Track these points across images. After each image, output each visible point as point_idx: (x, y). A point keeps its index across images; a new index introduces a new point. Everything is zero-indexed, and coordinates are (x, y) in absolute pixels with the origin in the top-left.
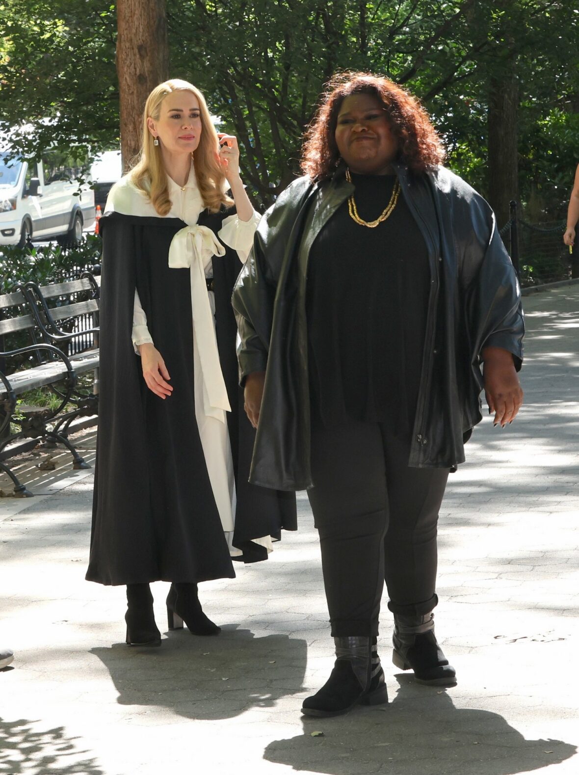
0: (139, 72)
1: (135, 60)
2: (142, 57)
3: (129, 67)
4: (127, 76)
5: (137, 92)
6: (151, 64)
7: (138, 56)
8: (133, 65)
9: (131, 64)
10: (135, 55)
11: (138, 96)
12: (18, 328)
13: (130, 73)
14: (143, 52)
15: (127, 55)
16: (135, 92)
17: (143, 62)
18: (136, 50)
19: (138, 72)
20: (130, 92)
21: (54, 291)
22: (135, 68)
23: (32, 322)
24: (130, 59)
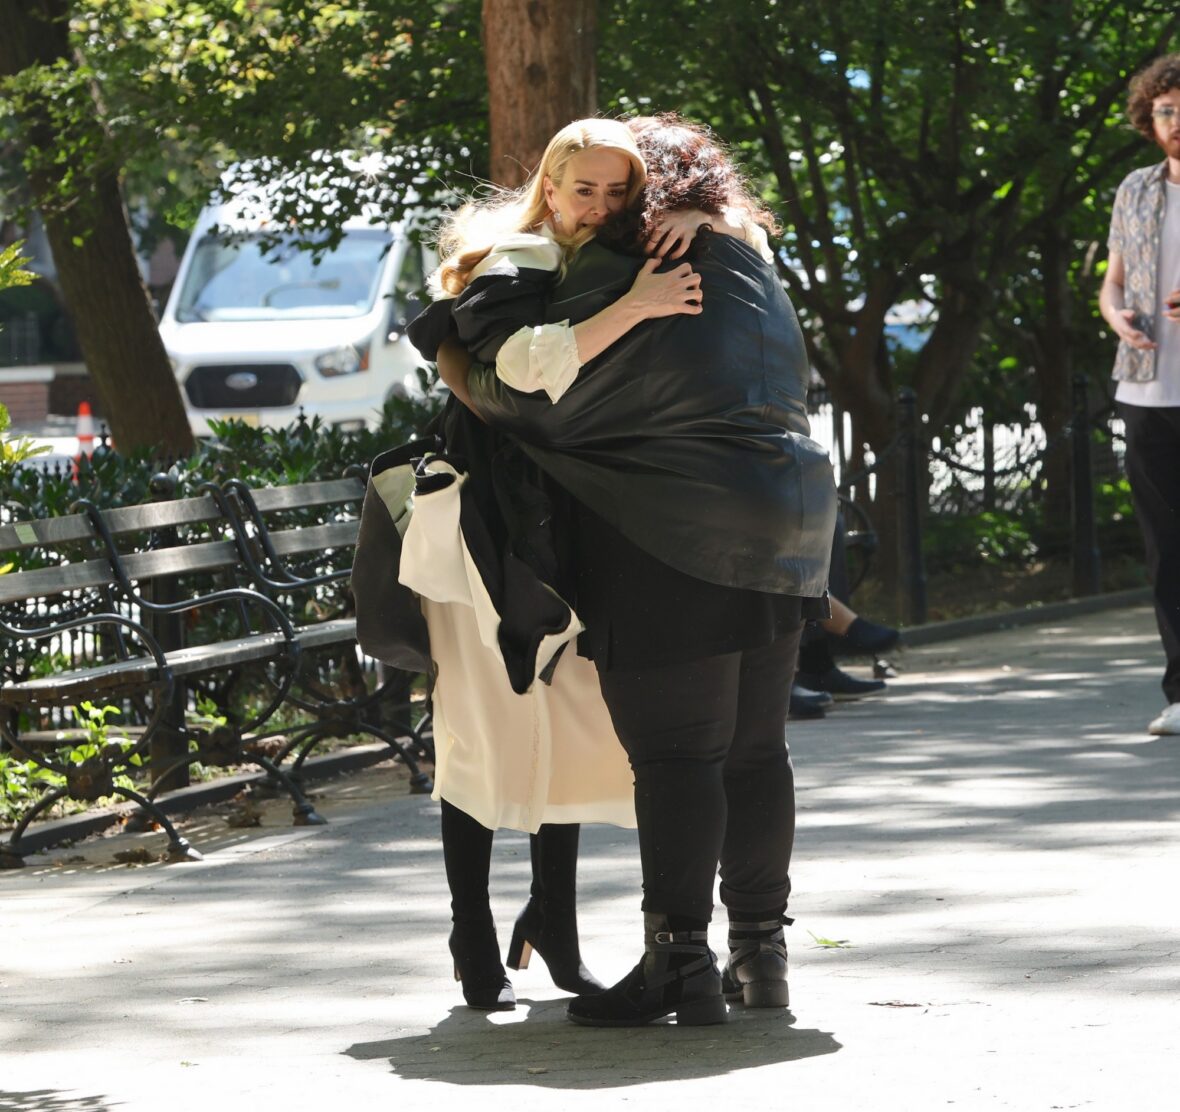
0: (532, 56)
1: (521, 33)
2: (537, 27)
3: (508, 48)
4: (504, 69)
5: (526, 101)
6: (557, 43)
7: (528, 25)
8: (517, 44)
9: (512, 42)
10: (521, 22)
11: (528, 112)
12: (199, 565)
13: (511, 61)
14: (539, 17)
15: (505, 23)
16: (521, 101)
17: (537, 36)
18: (524, 13)
19: (528, 60)
20: (511, 101)
21: (281, 499)
22: (522, 52)
23: (232, 556)
24: (512, 31)
